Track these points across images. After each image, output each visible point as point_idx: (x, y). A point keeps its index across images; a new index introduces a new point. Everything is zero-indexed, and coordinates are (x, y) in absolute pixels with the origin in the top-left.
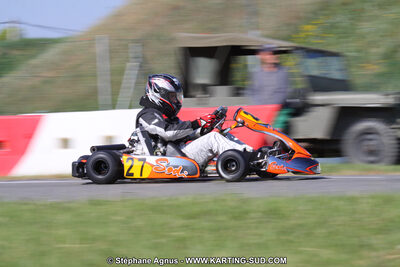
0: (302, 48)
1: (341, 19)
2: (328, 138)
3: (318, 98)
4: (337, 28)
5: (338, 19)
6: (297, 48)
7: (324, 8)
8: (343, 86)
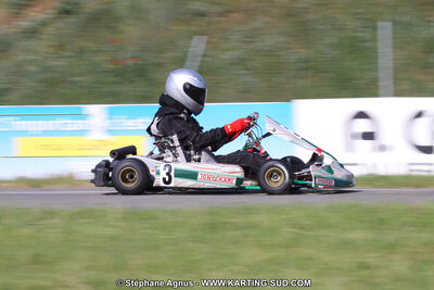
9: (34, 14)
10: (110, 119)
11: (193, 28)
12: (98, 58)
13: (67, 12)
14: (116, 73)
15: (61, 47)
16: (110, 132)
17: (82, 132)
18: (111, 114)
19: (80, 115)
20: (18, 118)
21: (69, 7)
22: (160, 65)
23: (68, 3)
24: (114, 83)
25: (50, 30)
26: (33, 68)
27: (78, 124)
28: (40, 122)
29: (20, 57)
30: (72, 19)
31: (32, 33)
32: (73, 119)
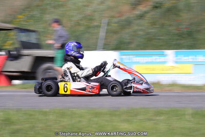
0: (18, 28)
1: (36, 13)
2: (30, 71)
3: (26, 52)
4: (34, 17)
5: (34, 13)
6: (16, 28)
7: (28, 8)
8: (37, 46)
9: (141, 8)
10: (176, 56)
12: (171, 28)
13: (156, 7)
16: (176, 62)
17: (164, 62)
19: (163, 55)
20: (135, 56)
21: (157, 5)
22: (199, 31)
23: (157, 3)
24: (177, 39)
25: (148, 15)
26: (141, 33)
27: (162, 59)
28: (145, 58)
29: (136, 28)
30: (158, 10)
31: (141, 17)
32: (159, 57)
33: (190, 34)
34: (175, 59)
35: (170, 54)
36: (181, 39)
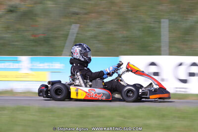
10: (32, 63)
11: (72, 20)
12: (26, 34)
13: (11, 11)
14: (35, 41)
15: (8, 28)
16: (31, 69)
17: (18, 69)
18: (32, 61)
19: (17, 61)
21: (12, 9)
22: (56, 38)
23: (12, 7)
24: (33, 46)
27: (16, 65)
30: (14, 15)
33: (47, 40)
34: (29, 65)
35: (25, 60)
36: (37, 46)
